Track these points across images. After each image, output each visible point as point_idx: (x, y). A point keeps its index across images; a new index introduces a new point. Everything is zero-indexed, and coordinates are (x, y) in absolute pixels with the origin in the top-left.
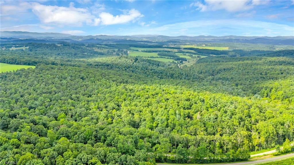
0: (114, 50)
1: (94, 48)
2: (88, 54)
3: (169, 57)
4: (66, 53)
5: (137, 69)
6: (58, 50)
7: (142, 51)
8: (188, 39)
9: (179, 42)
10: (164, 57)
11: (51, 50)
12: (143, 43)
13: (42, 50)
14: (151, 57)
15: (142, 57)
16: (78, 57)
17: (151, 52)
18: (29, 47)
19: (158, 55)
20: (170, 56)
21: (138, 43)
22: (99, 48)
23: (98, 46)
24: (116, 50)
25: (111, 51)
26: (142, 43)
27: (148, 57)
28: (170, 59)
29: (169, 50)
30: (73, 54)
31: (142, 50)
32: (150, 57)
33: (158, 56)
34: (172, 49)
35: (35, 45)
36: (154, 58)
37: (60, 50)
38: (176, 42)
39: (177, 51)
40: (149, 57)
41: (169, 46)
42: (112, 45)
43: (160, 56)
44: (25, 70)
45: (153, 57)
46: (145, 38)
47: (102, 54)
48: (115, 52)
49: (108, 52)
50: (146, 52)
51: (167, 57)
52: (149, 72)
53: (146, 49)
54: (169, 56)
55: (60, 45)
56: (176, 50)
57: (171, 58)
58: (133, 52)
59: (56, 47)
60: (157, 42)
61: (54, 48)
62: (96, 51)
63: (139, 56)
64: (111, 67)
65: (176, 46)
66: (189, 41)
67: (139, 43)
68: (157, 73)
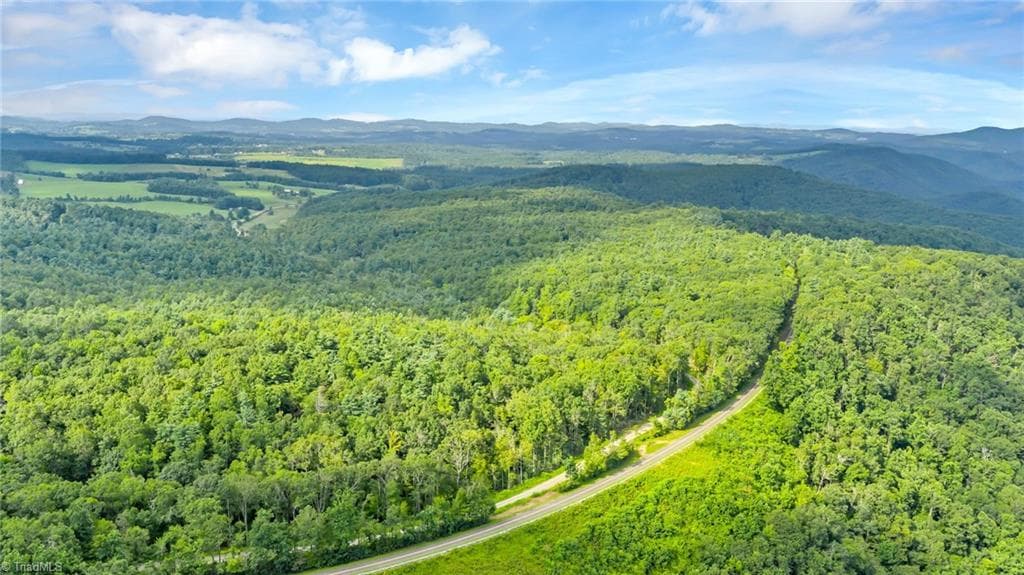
3: (195, 198)
5: (63, 247)
7: (80, 177)
8: (263, 131)
9: (230, 142)
10: (173, 196)
12: (83, 146)
14: (121, 200)
15: (82, 199)
17: (118, 181)
19: (151, 191)
20: (200, 193)
21: (60, 145)
26: (76, 145)
27: (107, 197)
28: (201, 202)
29: (194, 170)
31: (81, 172)
32: (115, 199)
33: (152, 195)
34: (205, 168)
36: (136, 201)
38: (216, 141)
39: (224, 174)
40: (111, 200)
41: (191, 157)
43: (158, 195)
45: (129, 200)
46: (87, 124)
50: (99, 179)
51: (188, 197)
52: (117, 256)
53: (95, 169)
54: (192, 194)
56: (220, 172)
57: (203, 199)
58: (40, 180)
60: (140, 142)
63: (68, 195)
65: (216, 157)
66: (267, 139)
67: (65, 143)
68: (150, 258)
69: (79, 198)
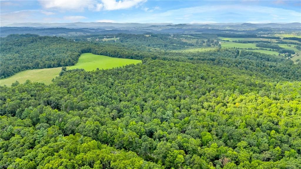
0: (203, 40)
1: (181, 39)
2: (177, 45)
3: (272, 49)
4: (156, 44)
6: (148, 41)
7: (233, 42)
8: (280, 27)
9: (272, 31)
10: (265, 48)
11: (140, 41)
12: (229, 32)
13: (132, 42)
14: (249, 49)
15: (238, 48)
16: (169, 49)
17: (246, 43)
18: (120, 38)
19: (257, 46)
20: (273, 48)
21: (223, 32)
22: (187, 39)
23: (183, 36)
24: (206, 40)
25: (200, 41)
26: (227, 32)
28: (273, 51)
29: (269, 40)
30: (163, 46)
31: (233, 40)
32: (247, 49)
33: (258, 48)
35: (125, 36)
36: (253, 50)
37: (149, 41)
38: (266, 31)
39: (276, 42)
40: (246, 49)
41: (262, 36)
42: (198, 35)
43: (260, 48)
44: (135, 66)
45: (251, 49)
46: (227, 26)
47: (192, 45)
48: (204, 42)
49: (197, 43)
51: (269, 49)
53: (237, 39)
54: (270, 48)
55: (149, 35)
56: (274, 41)
57: (274, 50)
58: (225, 42)
59: (145, 37)
60: (244, 31)
61: (143, 39)
62: (185, 42)
63: (234, 47)
64: (218, 62)
65: (269, 35)
66: (283, 30)
67: (224, 32)
68: (279, 71)
69: (237, 48)
